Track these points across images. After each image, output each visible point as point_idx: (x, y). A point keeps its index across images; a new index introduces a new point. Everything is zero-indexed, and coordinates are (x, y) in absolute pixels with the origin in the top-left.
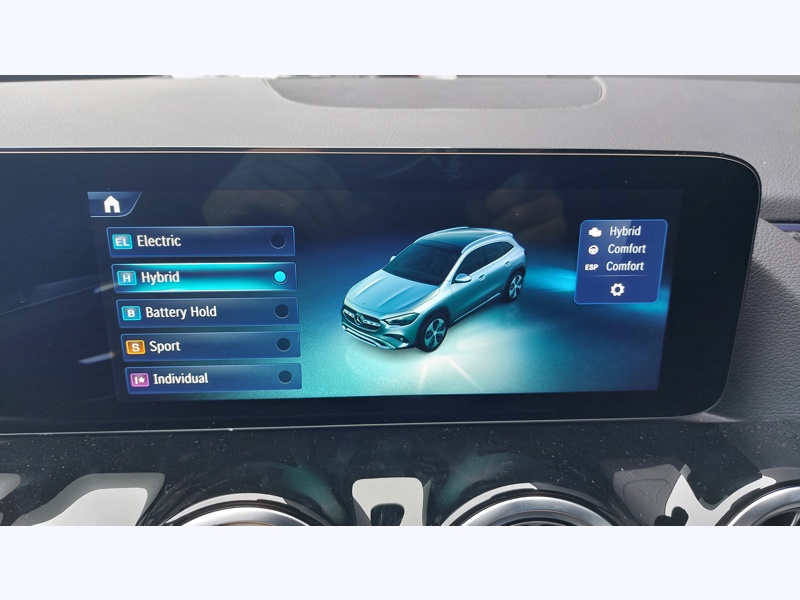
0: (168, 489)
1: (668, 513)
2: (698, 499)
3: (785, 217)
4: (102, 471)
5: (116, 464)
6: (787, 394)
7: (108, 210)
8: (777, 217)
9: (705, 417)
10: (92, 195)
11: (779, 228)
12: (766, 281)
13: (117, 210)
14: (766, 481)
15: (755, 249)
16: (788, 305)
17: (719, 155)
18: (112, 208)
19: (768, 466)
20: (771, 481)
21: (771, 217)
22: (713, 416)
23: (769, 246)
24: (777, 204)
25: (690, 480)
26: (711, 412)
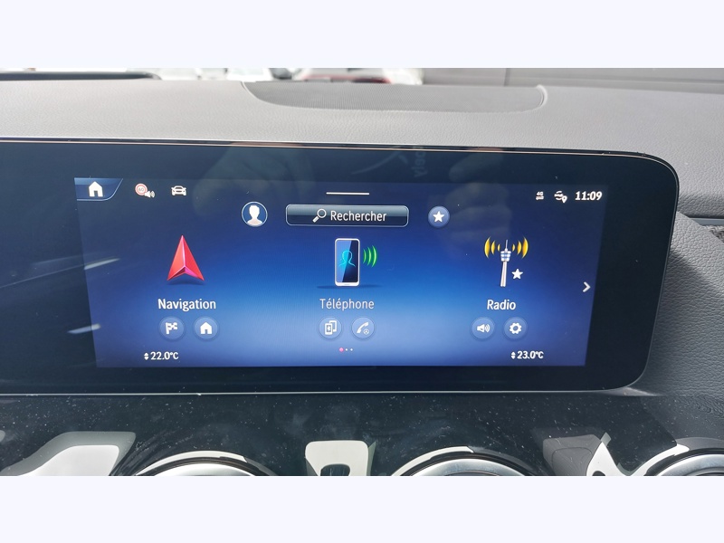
0: (138, 446)
3: (703, 212)
4: (81, 429)
5: (93, 423)
6: (702, 372)
7: (92, 194)
8: (696, 213)
9: (628, 391)
10: (78, 181)
11: (696, 221)
12: (684, 269)
13: (100, 194)
14: (680, 449)
15: (675, 240)
16: (703, 291)
17: (640, 154)
18: (96, 192)
19: (682, 436)
20: (685, 449)
21: (690, 212)
22: (636, 391)
23: (686, 237)
24: (695, 200)
25: (610, 447)
26: (633, 387)
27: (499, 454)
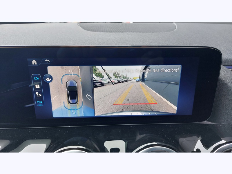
0: (52, 145)
1: (195, 150)
2: (204, 146)
3: (229, 64)
4: (32, 139)
5: (36, 137)
6: (229, 116)
7: (33, 64)
8: (226, 65)
9: (206, 122)
11: (226, 67)
12: (223, 84)
13: (36, 64)
14: (223, 142)
15: (220, 74)
16: (229, 90)
17: (210, 47)
18: (34, 63)
19: (223, 137)
20: (224, 142)
21: (225, 65)
22: (208, 122)
23: (224, 73)
24: (227, 61)
25: (201, 141)
26: (207, 121)
27: (167, 145)
